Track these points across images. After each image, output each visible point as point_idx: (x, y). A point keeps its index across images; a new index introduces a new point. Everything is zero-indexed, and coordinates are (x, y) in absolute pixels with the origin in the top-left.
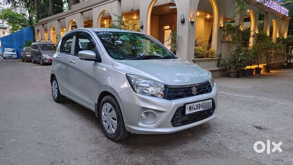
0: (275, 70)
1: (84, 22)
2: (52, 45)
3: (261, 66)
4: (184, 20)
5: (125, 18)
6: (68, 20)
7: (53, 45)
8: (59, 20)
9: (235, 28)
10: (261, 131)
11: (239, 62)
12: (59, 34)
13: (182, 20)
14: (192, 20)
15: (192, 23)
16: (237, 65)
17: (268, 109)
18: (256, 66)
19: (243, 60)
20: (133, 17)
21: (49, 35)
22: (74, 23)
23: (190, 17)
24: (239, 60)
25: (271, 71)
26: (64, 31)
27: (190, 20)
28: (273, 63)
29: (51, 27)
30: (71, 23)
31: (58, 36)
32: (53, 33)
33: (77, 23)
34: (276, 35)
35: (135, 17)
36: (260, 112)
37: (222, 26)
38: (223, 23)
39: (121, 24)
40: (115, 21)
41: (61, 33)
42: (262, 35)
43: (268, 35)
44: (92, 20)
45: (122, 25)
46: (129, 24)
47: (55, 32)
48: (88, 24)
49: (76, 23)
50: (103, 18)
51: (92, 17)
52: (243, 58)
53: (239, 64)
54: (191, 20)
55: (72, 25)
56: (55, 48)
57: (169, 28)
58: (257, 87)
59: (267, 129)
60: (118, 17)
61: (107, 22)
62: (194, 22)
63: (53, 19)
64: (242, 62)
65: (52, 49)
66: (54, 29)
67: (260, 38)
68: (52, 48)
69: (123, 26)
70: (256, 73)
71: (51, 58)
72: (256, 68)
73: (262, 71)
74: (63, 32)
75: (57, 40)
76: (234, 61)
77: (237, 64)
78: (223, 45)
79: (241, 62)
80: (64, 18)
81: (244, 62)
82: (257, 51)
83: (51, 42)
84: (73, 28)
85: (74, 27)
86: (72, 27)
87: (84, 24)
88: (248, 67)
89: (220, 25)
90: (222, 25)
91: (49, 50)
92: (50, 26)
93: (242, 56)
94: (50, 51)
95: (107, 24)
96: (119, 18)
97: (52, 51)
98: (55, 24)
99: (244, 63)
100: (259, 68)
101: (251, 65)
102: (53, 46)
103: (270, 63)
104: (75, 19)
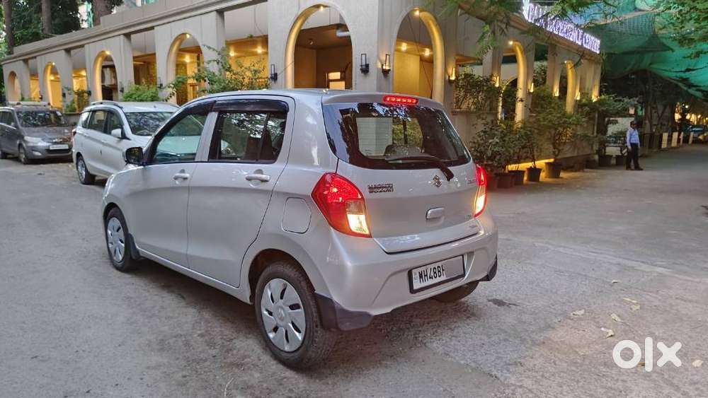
0: (572, 171)
1: (134, 58)
2: (51, 112)
3: (540, 163)
4: (367, 66)
5: (235, 51)
6: (91, 51)
7: (54, 113)
8: (68, 51)
9: (480, 81)
10: (501, 308)
11: (489, 158)
12: (69, 86)
13: (364, 67)
14: (384, 67)
15: (386, 72)
16: (486, 165)
17: (528, 261)
18: (530, 164)
19: (498, 153)
20: (255, 50)
21: (43, 86)
22: (108, 58)
23: (381, 61)
24: (489, 153)
25: (563, 175)
26: (82, 76)
27: (380, 67)
28: (568, 155)
29: (47, 66)
30: (100, 59)
31: (66, 92)
32: (52, 81)
33: (114, 59)
34: (574, 95)
35: (259, 50)
36: (512, 270)
37: (453, 78)
38: (454, 72)
39: (224, 68)
40: (209, 62)
41: (75, 81)
42: (542, 95)
43: (557, 94)
44: (155, 54)
45: (227, 70)
46: (243, 68)
47: (58, 78)
48: (144, 62)
49: (112, 60)
50: (182, 51)
51: (154, 47)
52: (496, 149)
53: (490, 163)
54: (382, 65)
55: (102, 63)
56: (57, 120)
57: (339, 78)
58: (523, 213)
59: (514, 305)
60: (217, 54)
61: (191, 58)
62: (389, 70)
63: (51, 48)
64: (495, 157)
65: (52, 123)
66: (54, 72)
67: (539, 101)
68: (50, 120)
69: (230, 72)
70: (530, 179)
71: (49, 146)
72: (530, 169)
73: (543, 175)
74: (80, 79)
75: (65, 102)
76: (478, 155)
77: (485, 163)
78: (456, 119)
79: (492, 158)
80: (82, 46)
81: (498, 157)
82: (529, 133)
83: (49, 104)
84: (105, 70)
85: (108, 69)
86: (104, 67)
87: (134, 61)
88: (512, 167)
89: (449, 77)
90: (454, 74)
91: (43, 126)
92: (44, 65)
93: (494, 145)
94: (45, 127)
95: (191, 63)
96: (219, 54)
97: (51, 129)
98: (59, 59)
99: (499, 160)
100: (535, 167)
101: (518, 162)
102: (52, 116)
103: (559, 157)
104: (111, 50)
